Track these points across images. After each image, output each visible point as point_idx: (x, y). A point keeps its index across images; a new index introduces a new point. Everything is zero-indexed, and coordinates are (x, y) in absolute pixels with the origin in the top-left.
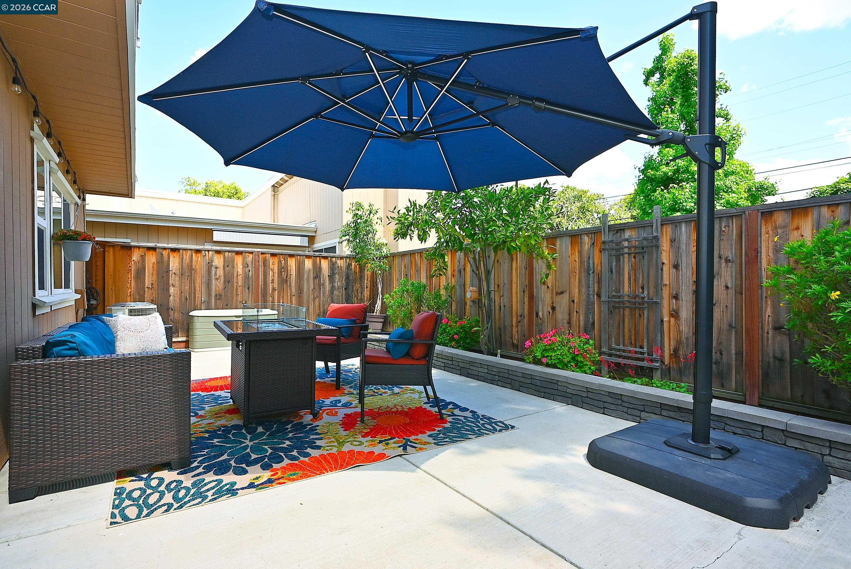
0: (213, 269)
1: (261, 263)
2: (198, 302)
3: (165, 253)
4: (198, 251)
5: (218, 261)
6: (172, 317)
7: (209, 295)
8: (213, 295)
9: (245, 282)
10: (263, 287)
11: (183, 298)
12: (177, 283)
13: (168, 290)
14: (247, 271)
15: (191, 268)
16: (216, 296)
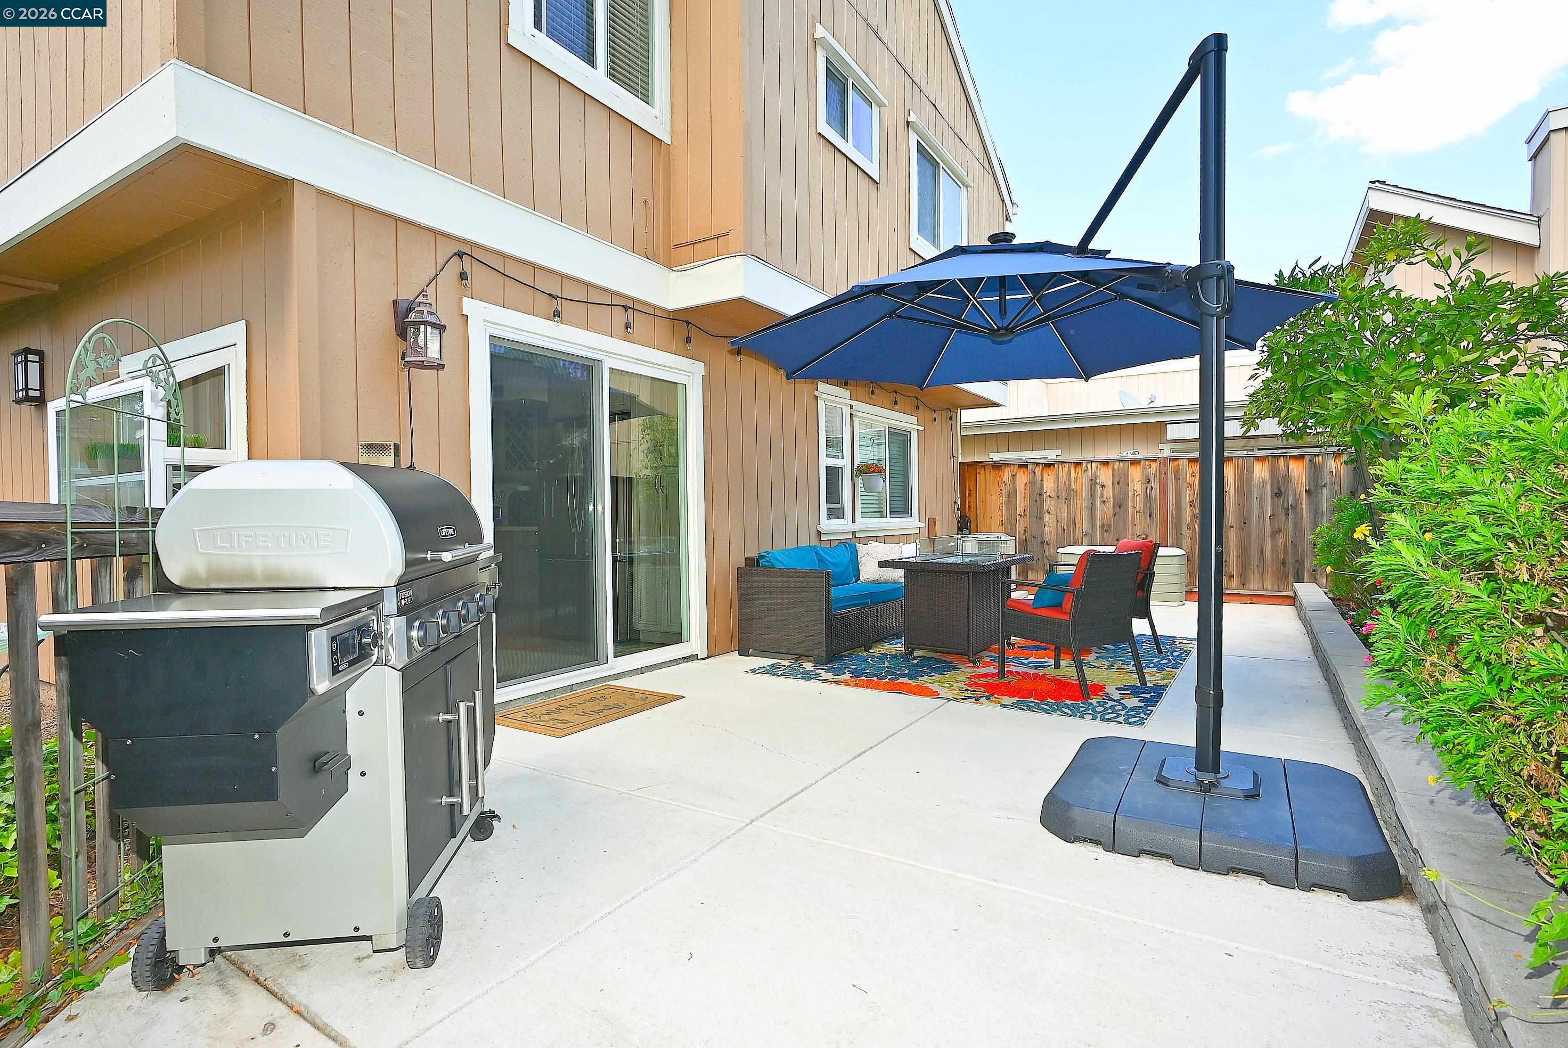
0: (1098, 489)
1: (1171, 475)
2: (1078, 534)
3: (1038, 471)
4: (1078, 464)
5: (1105, 476)
6: (1047, 554)
7: (1093, 526)
8: (1098, 524)
9: (1145, 505)
10: (1174, 513)
11: (1060, 529)
12: (1053, 508)
13: (1042, 518)
14: (1148, 489)
15: (1070, 489)
16: (1103, 526)
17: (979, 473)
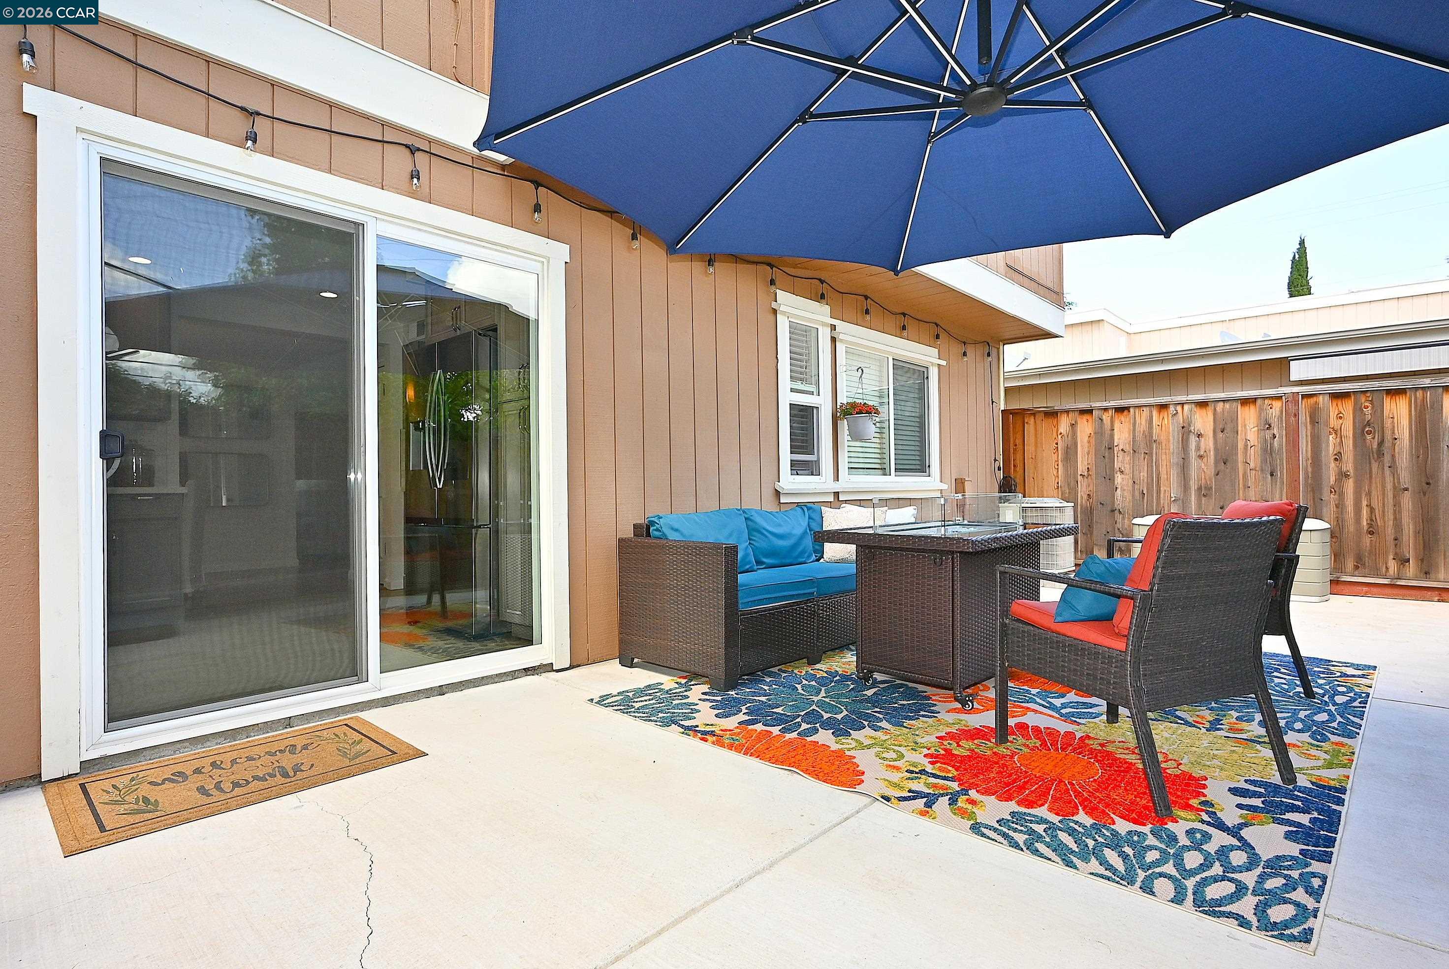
0: (1193, 440)
1: (1304, 417)
2: (1164, 500)
3: (1106, 417)
4: (1163, 407)
5: (1203, 421)
6: (1119, 525)
7: (1186, 487)
8: (1193, 486)
9: (1264, 461)
10: (1310, 470)
11: (1137, 493)
12: (1127, 466)
13: (1112, 479)
14: (1268, 437)
15: (1150, 440)
16: (1200, 489)
17: (1027, 423)
